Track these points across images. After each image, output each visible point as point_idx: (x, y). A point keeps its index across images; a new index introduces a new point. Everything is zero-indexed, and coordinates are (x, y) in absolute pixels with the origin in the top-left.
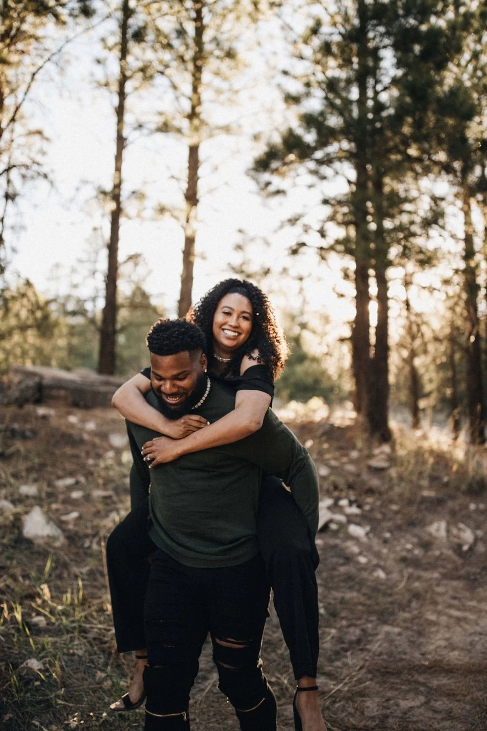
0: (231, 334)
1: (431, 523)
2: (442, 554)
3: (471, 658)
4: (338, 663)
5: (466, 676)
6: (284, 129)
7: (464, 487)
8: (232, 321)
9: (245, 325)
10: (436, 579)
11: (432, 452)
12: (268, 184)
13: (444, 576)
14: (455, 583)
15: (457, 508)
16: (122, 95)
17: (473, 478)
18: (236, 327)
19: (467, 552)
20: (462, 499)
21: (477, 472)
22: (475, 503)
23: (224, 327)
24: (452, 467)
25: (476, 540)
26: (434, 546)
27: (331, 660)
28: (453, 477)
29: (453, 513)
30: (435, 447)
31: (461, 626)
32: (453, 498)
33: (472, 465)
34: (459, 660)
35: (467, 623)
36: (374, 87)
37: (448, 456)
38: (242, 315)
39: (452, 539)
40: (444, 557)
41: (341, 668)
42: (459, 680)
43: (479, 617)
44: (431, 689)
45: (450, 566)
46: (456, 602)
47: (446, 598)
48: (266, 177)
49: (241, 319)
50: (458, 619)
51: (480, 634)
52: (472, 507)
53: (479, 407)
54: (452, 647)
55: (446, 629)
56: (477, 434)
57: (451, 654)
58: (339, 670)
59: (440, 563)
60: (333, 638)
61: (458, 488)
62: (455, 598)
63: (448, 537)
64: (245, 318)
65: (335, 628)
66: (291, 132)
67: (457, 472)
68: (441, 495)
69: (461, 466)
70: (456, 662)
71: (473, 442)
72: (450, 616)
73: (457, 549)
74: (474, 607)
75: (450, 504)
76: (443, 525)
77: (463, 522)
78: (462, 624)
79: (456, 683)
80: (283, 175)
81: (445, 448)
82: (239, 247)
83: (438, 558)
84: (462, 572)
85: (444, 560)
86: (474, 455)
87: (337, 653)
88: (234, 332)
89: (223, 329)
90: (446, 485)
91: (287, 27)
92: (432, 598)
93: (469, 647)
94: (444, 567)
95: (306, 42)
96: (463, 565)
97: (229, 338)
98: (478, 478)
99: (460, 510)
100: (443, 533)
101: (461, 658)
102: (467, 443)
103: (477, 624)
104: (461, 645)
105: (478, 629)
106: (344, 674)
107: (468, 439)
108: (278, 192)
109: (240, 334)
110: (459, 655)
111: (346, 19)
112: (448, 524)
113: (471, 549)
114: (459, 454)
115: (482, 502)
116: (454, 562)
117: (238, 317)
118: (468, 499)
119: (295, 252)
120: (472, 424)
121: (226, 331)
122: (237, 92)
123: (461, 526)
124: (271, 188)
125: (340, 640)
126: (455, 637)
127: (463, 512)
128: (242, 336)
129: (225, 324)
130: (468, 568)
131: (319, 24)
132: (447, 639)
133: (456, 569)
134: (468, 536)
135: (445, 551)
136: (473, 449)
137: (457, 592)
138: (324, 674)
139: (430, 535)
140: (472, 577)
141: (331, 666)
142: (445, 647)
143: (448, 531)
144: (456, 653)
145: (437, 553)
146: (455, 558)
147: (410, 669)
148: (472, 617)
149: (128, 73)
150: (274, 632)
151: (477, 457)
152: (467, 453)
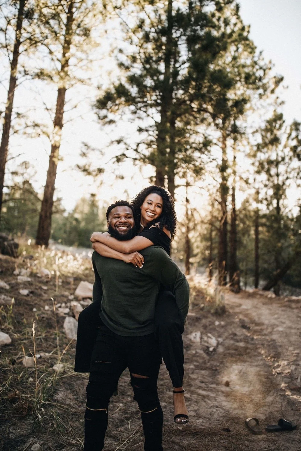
0: (150, 214)
1: (191, 332)
2: (196, 352)
3: (210, 424)
4: (122, 429)
5: (206, 437)
6: (117, 83)
7: (212, 311)
8: (152, 207)
9: (158, 210)
10: (192, 369)
11: (195, 288)
12: (105, 117)
13: (197, 367)
14: (203, 372)
15: (208, 324)
16: (16, 53)
17: (219, 305)
18: (153, 211)
19: (212, 352)
20: (211, 318)
21: (221, 302)
22: (219, 322)
23: (148, 210)
24: (206, 298)
25: (218, 344)
26: (192, 348)
27: (117, 426)
28: (207, 304)
29: (205, 327)
30: (197, 285)
31: (205, 402)
32: (206, 317)
33: (218, 298)
34: (202, 426)
35: (209, 400)
36: (174, 65)
37: (205, 291)
38: (157, 205)
39: (203, 343)
40: (197, 354)
41: (123, 432)
42: (202, 440)
43: (217, 395)
44: (182, 447)
45: (201, 361)
46: (203, 385)
47: (197, 382)
48: (104, 112)
49: (156, 207)
50: (204, 397)
51: (217, 407)
52: (217, 323)
53: (224, 262)
54: (198, 416)
55: (196, 404)
56: (222, 279)
57: (198, 421)
58: (121, 433)
59: (194, 358)
60: (120, 410)
61: (209, 311)
62: (202, 382)
63: (201, 342)
64: (159, 207)
65: (122, 403)
66: (121, 85)
67: (209, 301)
68: (198, 316)
69: (212, 298)
70: (200, 427)
71: (220, 284)
72: (199, 395)
73: (206, 349)
74: (214, 388)
75: (204, 321)
76: (199, 334)
77: (210, 333)
78: (206, 400)
79: (199, 442)
80: (114, 112)
81: (203, 286)
82: (84, 154)
83: (194, 355)
84: (208, 365)
85: (198, 356)
86: (220, 292)
87: (122, 421)
88: (153, 213)
89: (147, 212)
90: (202, 309)
91: (123, 24)
92: (188, 382)
93: (209, 416)
94: (197, 361)
95: (134, 32)
96: (209, 360)
97: (149, 216)
98: (221, 306)
99: (210, 325)
100: (198, 339)
101: (203, 424)
102: (216, 285)
103: (216, 400)
104: (204, 415)
105: (216, 403)
106: (124, 437)
107: (217, 282)
108: (111, 122)
109: (155, 215)
110: (203, 422)
111: (160, 21)
112: (202, 333)
113: (214, 350)
114: (211, 291)
115: (223, 321)
116: (203, 358)
117: (155, 206)
118: (215, 318)
119: (118, 160)
120: (220, 273)
121: (148, 213)
122: (91, 61)
123: (209, 335)
124: (107, 120)
125: (125, 412)
126: (201, 410)
127: (211, 327)
128: (156, 216)
129: (148, 209)
130: (212, 362)
131: (142, 22)
132: (196, 411)
133: (205, 363)
134: (213, 341)
135: (199, 351)
136: (220, 288)
137: (204, 378)
138: (110, 437)
139: (191, 340)
140: (214, 368)
141: (116, 431)
142: (194, 416)
143: (201, 338)
144: (201, 420)
145: (194, 352)
146: (205, 355)
147: (169, 433)
148: (212, 395)
149: (21, 40)
150: (80, 406)
151: (221, 293)
152: (216, 290)
